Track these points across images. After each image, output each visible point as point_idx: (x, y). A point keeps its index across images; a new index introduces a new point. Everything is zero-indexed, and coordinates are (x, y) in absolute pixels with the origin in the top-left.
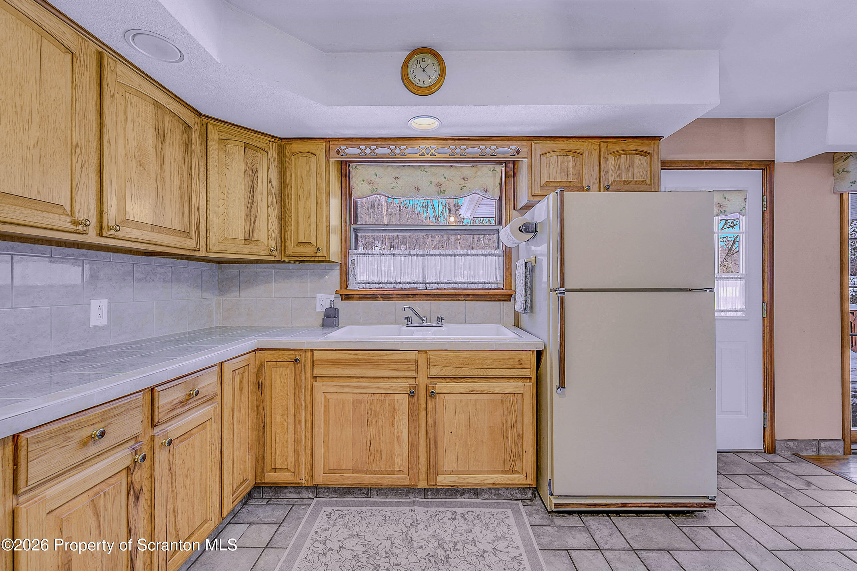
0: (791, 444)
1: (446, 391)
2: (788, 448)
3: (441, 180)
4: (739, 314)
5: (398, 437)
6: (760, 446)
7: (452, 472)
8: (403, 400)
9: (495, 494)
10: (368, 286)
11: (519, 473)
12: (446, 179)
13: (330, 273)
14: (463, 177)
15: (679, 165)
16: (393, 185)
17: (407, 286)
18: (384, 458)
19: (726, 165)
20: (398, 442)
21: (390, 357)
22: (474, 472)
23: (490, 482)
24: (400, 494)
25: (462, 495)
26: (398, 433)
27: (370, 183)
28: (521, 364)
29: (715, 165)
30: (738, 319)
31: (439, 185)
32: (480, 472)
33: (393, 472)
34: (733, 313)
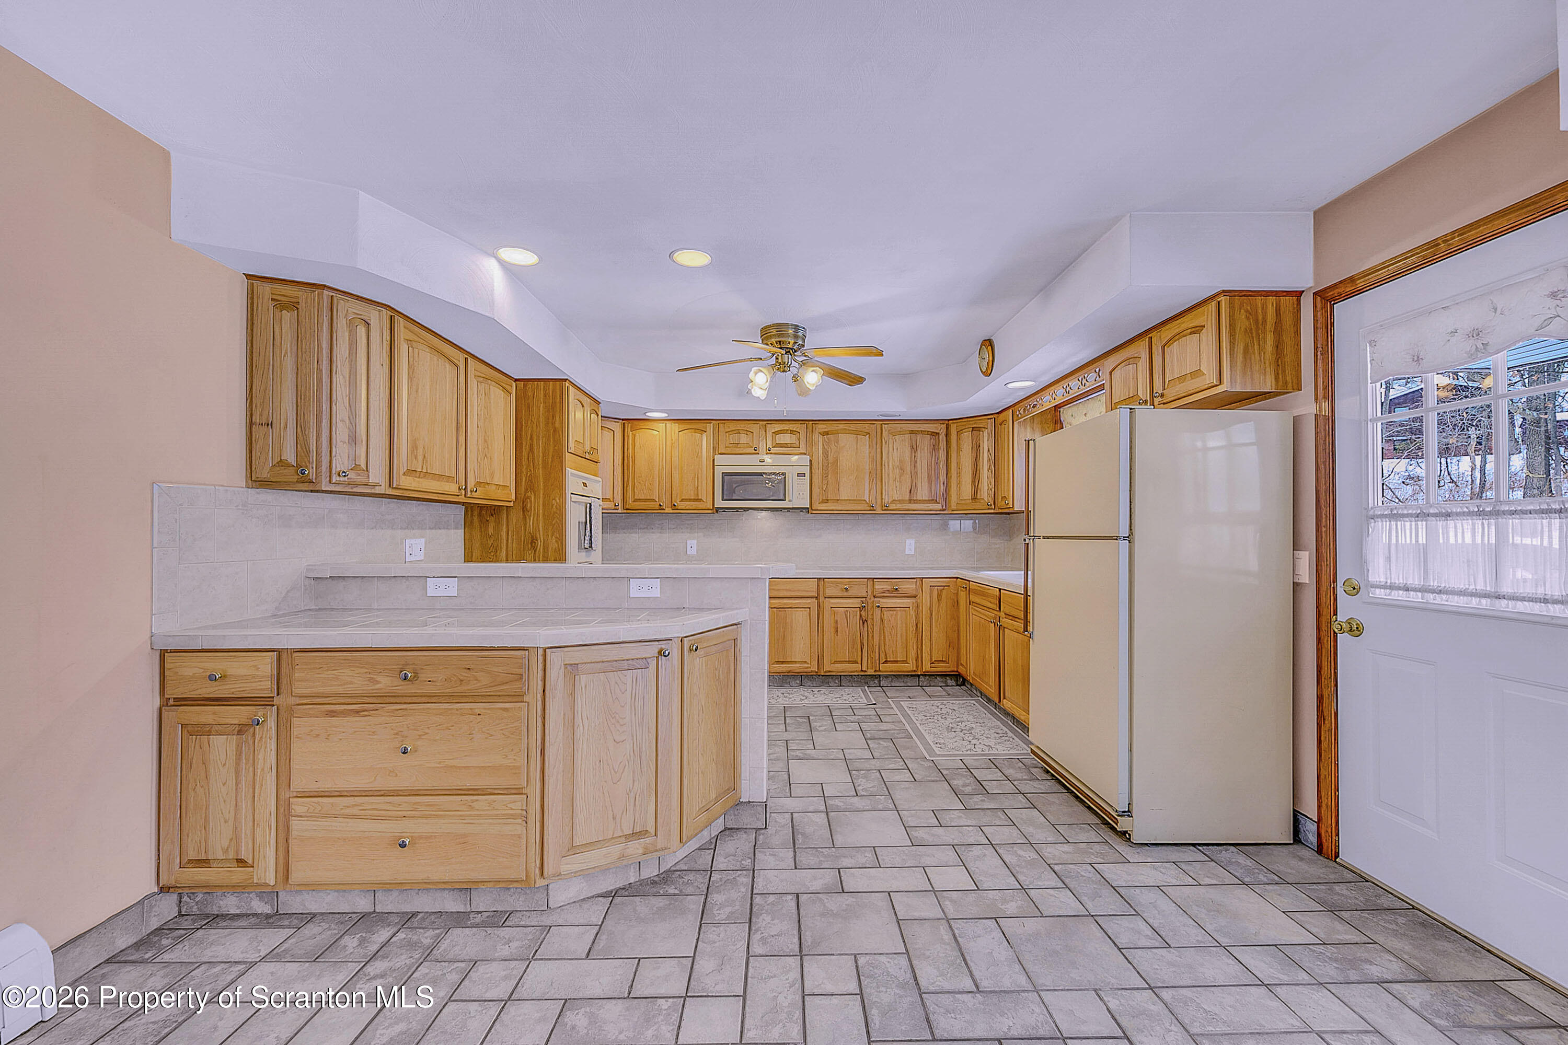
4: (1555, 609)
30: (1551, 622)
34: (1535, 605)
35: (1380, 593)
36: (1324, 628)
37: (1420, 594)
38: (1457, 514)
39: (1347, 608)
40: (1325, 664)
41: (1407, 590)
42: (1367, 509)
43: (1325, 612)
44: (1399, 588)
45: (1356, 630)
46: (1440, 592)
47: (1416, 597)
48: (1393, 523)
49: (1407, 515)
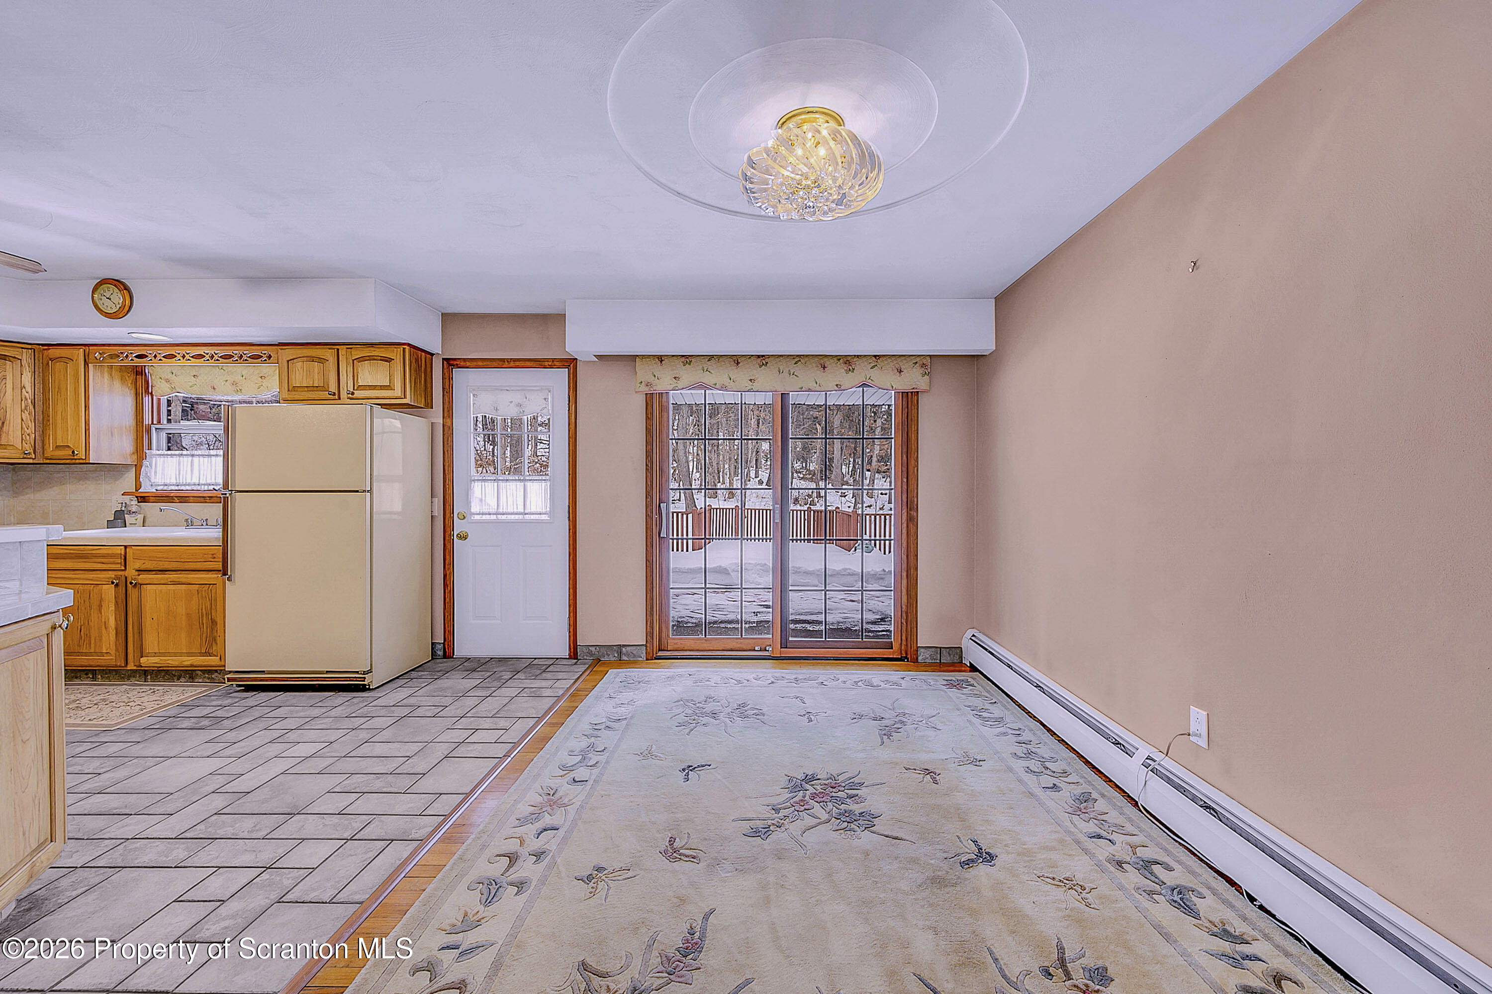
0: (593, 649)
1: (147, 582)
2: (590, 653)
3: (238, 378)
4: (544, 517)
5: (105, 622)
6: (566, 654)
7: (155, 654)
8: (109, 591)
9: (209, 678)
10: (165, 488)
11: (215, 656)
12: (244, 377)
13: (126, 475)
14: (260, 376)
15: (480, 363)
16: (191, 384)
17: (206, 488)
18: (93, 642)
19: (528, 364)
20: (105, 627)
21: (98, 552)
22: (175, 654)
23: (189, 663)
24: (123, 678)
25: (178, 679)
26: (105, 619)
27: (167, 381)
28: (214, 558)
29: (517, 363)
30: (542, 522)
31: (234, 384)
32: (181, 654)
33: (102, 654)
34: (537, 516)
35: (477, 517)
36: (447, 538)
37: (495, 516)
38: (511, 480)
39: (459, 527)
40: (447, 557)
41: (490, 514)
42: (470, 476)
43: (448, 530)
44: (486, 514)
45: (463, 537)
46: (504, 514)
47: (493, 517)
48: (483, 483)
49: (490, 480)
